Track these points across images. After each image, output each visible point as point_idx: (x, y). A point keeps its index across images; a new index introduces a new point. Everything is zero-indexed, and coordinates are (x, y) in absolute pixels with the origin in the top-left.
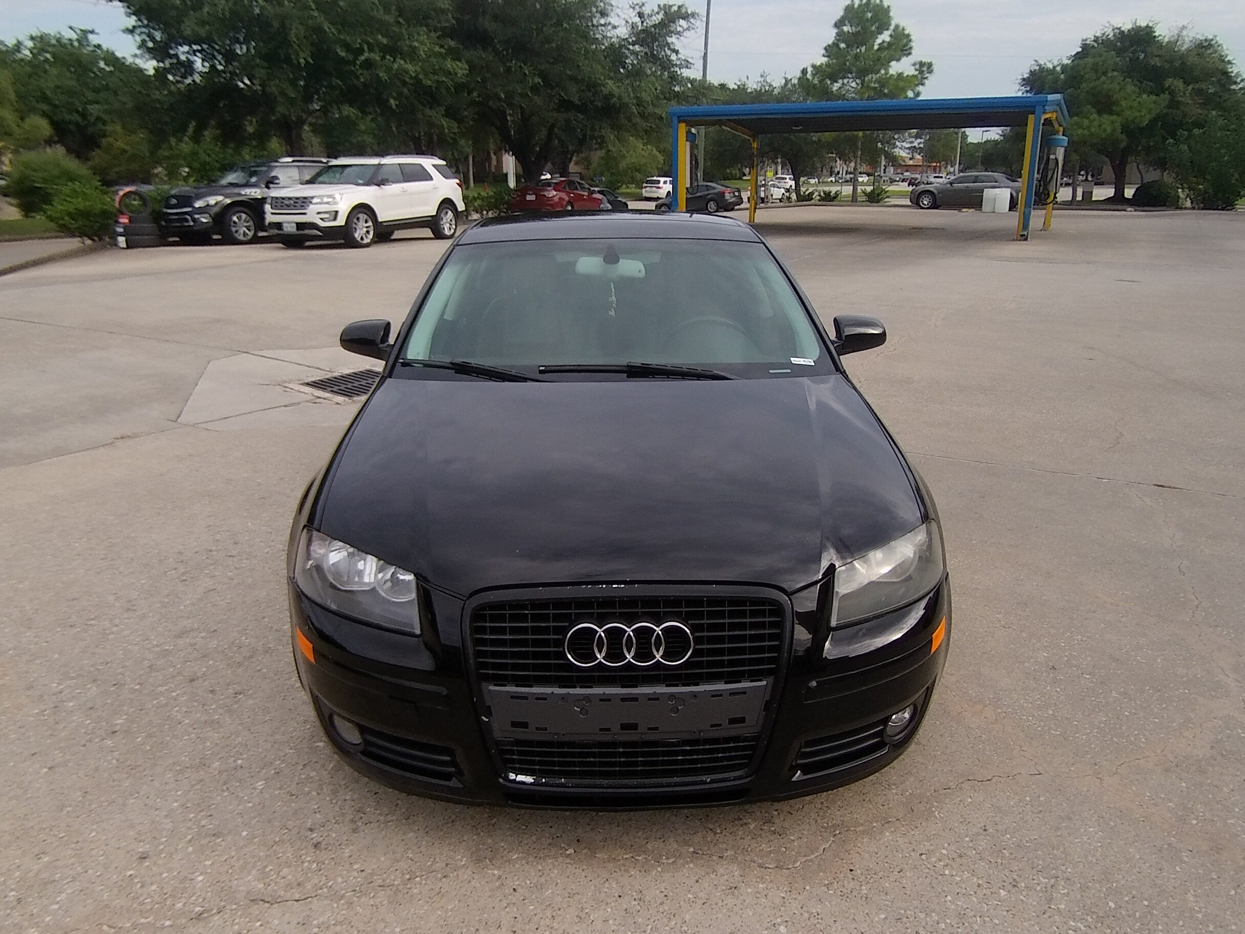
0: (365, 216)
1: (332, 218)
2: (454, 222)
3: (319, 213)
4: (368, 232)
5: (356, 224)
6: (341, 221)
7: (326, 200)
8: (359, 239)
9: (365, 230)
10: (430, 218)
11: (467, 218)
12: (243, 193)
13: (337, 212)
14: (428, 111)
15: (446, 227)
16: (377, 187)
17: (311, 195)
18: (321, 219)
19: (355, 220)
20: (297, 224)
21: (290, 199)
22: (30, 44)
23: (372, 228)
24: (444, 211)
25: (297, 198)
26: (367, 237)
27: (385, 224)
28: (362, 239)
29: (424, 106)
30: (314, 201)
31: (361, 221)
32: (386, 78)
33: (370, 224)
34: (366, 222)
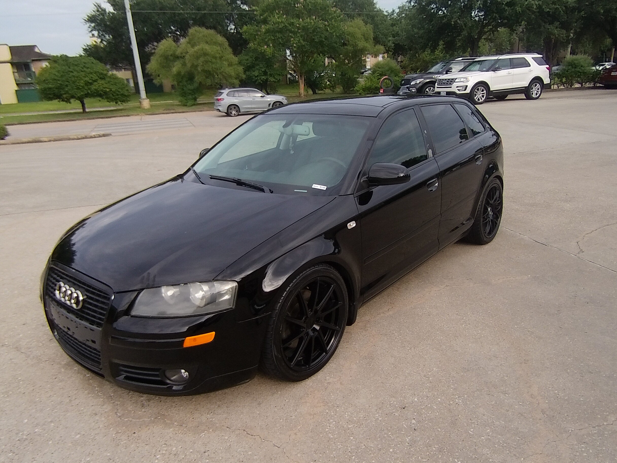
0: (482, 88)
1: (464, 89)
2: (540, 90)
3: (457, 87)
4: (483, 96)
5: (476, 92)
6: (468, 91)
7: (462, 80)
8: (477, 100)
9: (481, 95)
10: (524, 88)
11: (571, 87)
12: (433, 77)
13: (467, 86)
14: (547, 26)
15: (535, 93)
16: (493, 72)
17: (456, 78)
18: (458, 90)
19: (476, 90)
20: (447, 92)
21: (446, 80)
22: (397, 11)
23: (486, 94)
24: (534, 84)
25: (449, 79)
26: (481, 99)
27: (494, 92)
28: (479, 100)
29: (545, 22)
30: (456, 81)
31: (479, 90)
32: (520, 10)
33: (485, 92)
34: (483, 91)
